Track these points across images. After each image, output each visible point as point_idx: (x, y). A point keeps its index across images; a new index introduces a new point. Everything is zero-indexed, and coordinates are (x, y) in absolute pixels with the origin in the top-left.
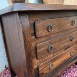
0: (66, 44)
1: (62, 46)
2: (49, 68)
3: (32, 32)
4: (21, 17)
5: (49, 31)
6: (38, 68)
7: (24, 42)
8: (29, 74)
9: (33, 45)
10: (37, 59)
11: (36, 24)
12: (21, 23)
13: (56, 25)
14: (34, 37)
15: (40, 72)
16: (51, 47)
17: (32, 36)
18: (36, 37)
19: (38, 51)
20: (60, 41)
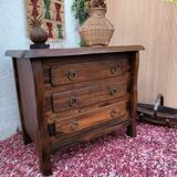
0: (103, 98)
1: (94, 100)
2: (72, 128)
10: (54, 112)
16: (75, 100)
18: (52, 85)
20: (90, 93)
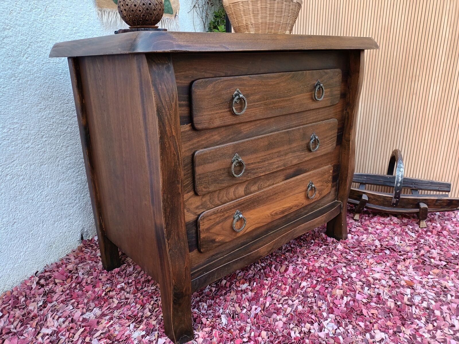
2: (232, 228)
3: (184, 111)
4: (155, 68)
5: (233, 114)
6: (196, 223)
7: (161, 138)
8: (169, 234)
9: (185, 151)
10: (196, 194)
11: (193, 88)
12: (155, 85)
13: (257, 97)
14: (186, 127)
15: (202, 236)
16: (240, 164)
17: (182, 123)
18: (194, 128)
19: (199, 170)
